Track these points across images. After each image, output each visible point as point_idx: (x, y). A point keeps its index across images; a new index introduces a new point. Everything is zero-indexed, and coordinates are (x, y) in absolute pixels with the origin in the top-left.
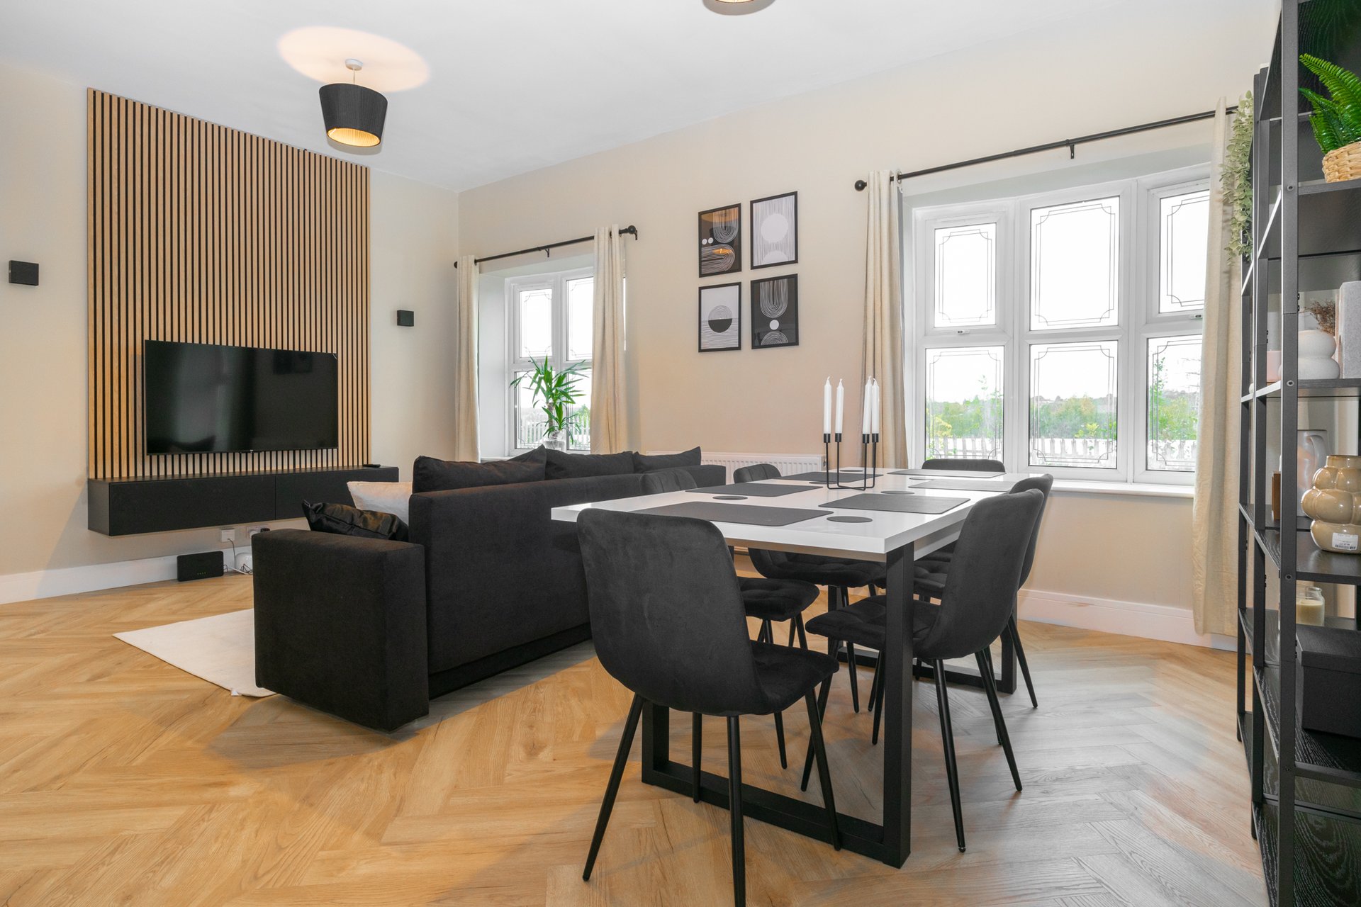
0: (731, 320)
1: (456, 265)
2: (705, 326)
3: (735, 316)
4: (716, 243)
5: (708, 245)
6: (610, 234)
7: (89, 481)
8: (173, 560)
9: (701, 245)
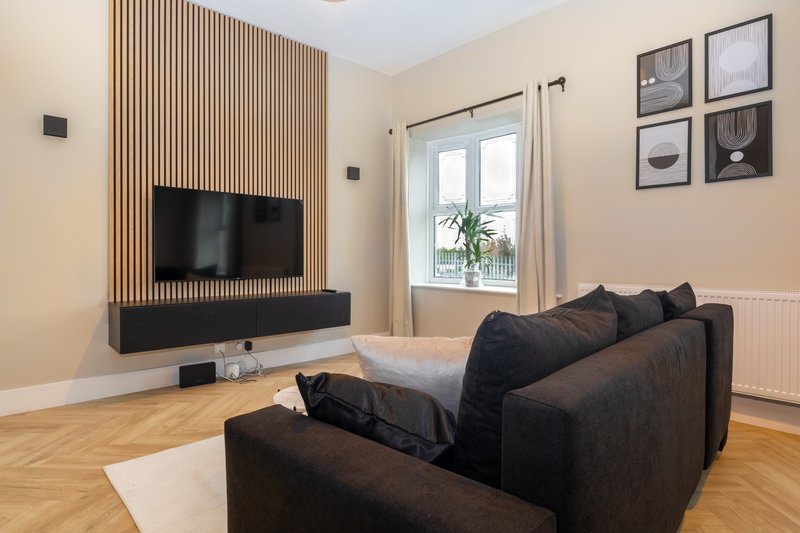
0: (677, 156)
1: (391, 132)
2: (644, 164)
3: (683, 151)
4: (658, 82)
5: (648, 85)
6: (540, 88)
7: (110, 304)
8: (175, 370)
9: (639, 86)
